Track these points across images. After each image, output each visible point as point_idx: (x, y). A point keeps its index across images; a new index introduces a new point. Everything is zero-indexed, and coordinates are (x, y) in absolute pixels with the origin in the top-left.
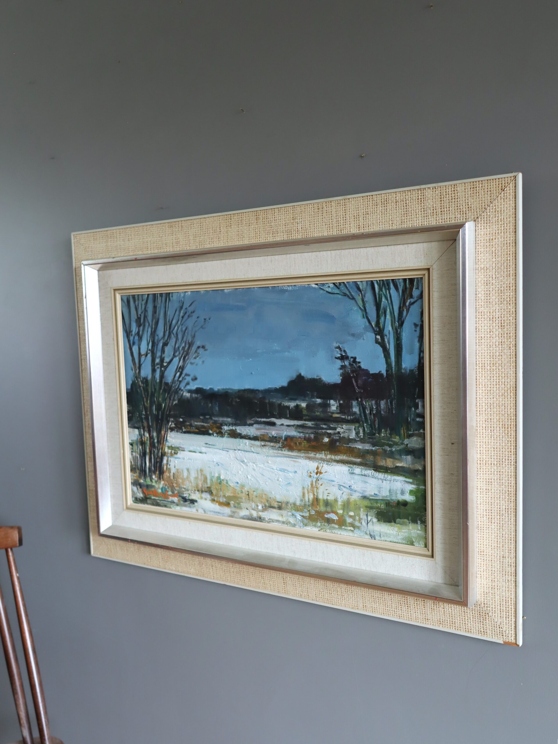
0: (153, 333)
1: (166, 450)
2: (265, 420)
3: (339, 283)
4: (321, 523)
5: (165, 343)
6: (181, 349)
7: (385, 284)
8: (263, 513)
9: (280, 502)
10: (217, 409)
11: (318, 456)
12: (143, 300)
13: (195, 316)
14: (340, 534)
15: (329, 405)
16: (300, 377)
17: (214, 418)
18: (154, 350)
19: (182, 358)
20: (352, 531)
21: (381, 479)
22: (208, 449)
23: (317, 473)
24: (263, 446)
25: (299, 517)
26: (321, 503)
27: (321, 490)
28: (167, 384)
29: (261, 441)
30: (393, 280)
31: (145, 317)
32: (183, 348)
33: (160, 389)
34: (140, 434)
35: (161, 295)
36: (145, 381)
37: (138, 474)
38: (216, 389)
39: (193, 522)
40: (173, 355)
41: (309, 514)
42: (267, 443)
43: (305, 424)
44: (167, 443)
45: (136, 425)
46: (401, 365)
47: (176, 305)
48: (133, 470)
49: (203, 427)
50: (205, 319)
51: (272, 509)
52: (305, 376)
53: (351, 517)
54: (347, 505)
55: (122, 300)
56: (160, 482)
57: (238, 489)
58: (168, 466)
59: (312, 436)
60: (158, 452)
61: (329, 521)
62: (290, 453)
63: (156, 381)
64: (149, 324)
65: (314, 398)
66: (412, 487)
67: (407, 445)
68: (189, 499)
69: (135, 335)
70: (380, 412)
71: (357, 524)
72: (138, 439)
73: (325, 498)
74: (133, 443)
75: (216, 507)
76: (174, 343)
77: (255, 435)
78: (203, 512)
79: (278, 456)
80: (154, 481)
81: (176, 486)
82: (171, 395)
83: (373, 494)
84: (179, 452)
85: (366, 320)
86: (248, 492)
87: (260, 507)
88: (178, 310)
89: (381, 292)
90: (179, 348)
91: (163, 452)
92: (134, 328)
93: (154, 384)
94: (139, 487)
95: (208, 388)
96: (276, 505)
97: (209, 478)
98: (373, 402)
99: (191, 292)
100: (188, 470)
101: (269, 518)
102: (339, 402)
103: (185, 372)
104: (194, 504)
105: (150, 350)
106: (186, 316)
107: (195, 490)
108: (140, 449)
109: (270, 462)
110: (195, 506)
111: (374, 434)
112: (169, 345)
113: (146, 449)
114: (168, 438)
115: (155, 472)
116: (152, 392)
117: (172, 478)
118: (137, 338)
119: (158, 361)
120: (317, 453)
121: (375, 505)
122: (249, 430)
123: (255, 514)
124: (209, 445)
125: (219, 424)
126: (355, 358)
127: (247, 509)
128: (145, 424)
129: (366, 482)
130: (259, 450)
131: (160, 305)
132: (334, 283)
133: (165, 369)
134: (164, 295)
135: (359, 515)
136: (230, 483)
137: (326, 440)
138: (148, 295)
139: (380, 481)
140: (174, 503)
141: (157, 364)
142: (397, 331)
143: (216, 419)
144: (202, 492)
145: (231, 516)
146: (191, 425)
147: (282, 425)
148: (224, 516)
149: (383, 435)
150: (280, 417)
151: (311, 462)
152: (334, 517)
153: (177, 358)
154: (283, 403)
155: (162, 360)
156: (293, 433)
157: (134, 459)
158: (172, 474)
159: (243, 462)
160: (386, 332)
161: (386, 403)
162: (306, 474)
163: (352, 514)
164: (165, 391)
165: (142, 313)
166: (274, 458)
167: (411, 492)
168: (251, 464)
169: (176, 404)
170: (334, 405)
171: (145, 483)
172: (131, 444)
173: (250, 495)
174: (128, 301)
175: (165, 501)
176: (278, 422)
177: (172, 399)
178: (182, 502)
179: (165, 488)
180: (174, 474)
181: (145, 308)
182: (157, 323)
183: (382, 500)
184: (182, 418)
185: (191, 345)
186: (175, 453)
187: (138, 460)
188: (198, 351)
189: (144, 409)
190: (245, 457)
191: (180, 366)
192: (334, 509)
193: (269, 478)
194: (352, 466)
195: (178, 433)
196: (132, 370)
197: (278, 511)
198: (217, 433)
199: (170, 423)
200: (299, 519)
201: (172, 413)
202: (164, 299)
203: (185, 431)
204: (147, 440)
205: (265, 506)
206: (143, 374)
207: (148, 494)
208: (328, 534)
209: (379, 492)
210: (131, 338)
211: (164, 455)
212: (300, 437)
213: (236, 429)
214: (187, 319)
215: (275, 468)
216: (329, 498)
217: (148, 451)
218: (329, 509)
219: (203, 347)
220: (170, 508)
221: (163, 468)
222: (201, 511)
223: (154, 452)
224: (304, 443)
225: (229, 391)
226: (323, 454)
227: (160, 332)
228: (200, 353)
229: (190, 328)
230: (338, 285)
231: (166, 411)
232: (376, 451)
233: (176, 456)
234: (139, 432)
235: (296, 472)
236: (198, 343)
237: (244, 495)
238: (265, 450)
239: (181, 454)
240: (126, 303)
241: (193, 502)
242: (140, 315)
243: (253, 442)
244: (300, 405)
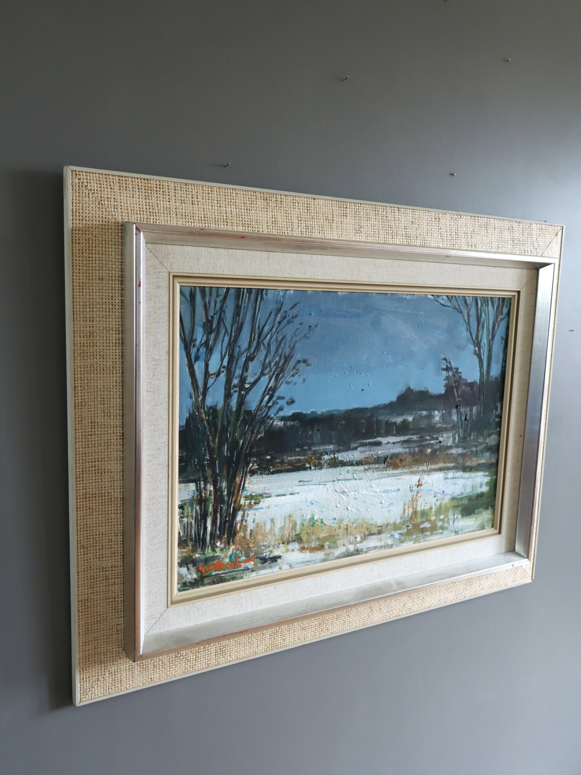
0: (233, 344)
1: (242, 502)
2: (371, 440)
3: (452, 296)
4: (416, 535)
5: (250, 356)
6: (272, 364)
7: (485, 300)
8: (361, 544)
9: (381, 526)
10: (319, 436)
11: (421, 468)
12: (218, 296)
13: (297, 321)
14: (432, 540)
15: (433, 416)
16: (409, 390)
17: (313, 449)
18: (231, 367)
19: (274, 376)
20: (441, 533)
21: (467, 478)
22: (302, 487)
23: (418, 486)
24: (366, 470)
25: (397, 536)
26: (419, 516)
27: (420, 501)
28: (248, 412)
29: (365, 465)
30: (491, 297)
31: (221, 320)
32: (277, 364)
33: (237, 419)
34: (199, 490)
35: (250, 291)
36: (213, 411)
37: (191, 547)
38: (319, 412)
39: (279, 585)
40: (261, 373)
41: (407, 529)
42: (371, 466)
43: (411, 438)
44: (245, 493)
45: (192, 478)
46: (490, 373)
47: (272, 306)
48: (182, 543)
49: (299, 461)
50: (310, 327)
51: (371, 537)
52: (414, 389)
53: (441, 520)
54: (440, 510)
55: (181, 292)
56: (229, 548)
57: (335, 526)
58: (244, 523)
59: (417, 449)
60: (229, 506)
61: (423, 531)
62: (395, 472)
63: (231, 410)
64: (226, 331)
65: (420, 411)
66: (487, 479)
67: (488, 443)
68: (269, 558)
69: (202, 345)
70: (472, 417)
71: (446, 525)
72: (193, 497)
73: (422, 509)
74: (185, 504)
75: (307, 556)
76: (263, 357)
77: (359, 460)
78: (289, 568)
79: (382, 478)
80: (218, 550)
81: (253, 547)
82: (255, 427)
83: (460, 493)
84: (262, 500)
85: (469, 333)
86: (347, 525)
87: (359, 539)
88: (274, 313)
89: (482, 308)
90: (270, 363)
91: (237, 506)
92: (200, 335)
93: (227, 414)
94: (191, 566)
95: (310, 412)
96: (375, 530)
97: (299, 522)
98: (468, 409)
99: (294, 290)
100: (272, 521)
101: (367, 547)
102: (442, 412)
103: (277, 394)
104: (276, 561)
105: (224, 367)
106: (285, 321)
107: (279, 544)
108: (196, 511)
109: (373, 486)
110: (277, 565)
111: (466, 438)
112: (255, 359)
113: (208, 507)
114: (246, 485)
115: (220, 538)
116: (223, 426)
117: (248, 537)
118: (203, 350)
119: (235, 381)
120: (419, 466)
121: (461, 503)
122: (353, 455)
123: (352, 548)
124: (304, 482)
125: (318, 454)
126: (457, 369)
127: (344, 545)
128: (209, 472)
129: (456, 484)
130: (363, 474)
131: (246, 305)
132: (447, 296)
133: (247, 393)
134: (253, 291)
135: (447, 516)
136: (325, 522)
137: (429, 451)
138: (228, 289)
139: (466, 480)
140: (248, 569)
141: (235, 386)
142: (490, 343)
143: (317, 448)
144: (289, 542)
145: (325, 560)
146: (282, 462)
147: (389, 443)
148: (317, 563)
149: (472, 437)
150: (387, 434)
151: (414, 476)
152: (427, 525)
153: (267, 377)
154: (390, 419)
155: (243, 380)
156: (398, 449)
157: (184, 528)
158: (248, 532)
159: (343, 492)
160: (482, 344)
161: (477, 409)
162: (409, 490)
163: (442, 517)
164: (245, 422)
165: (215, 314)
166: (378, 481)
167: (487, 484)
168: (352, 493)
169: (261, 437)
170: (437, 416)
171: (203, 557)
172: (181, 507)
173: (349, 528)
174: (192, 296)
175: (234, 571)
176: (384, 440)
177: (255, 432)
178: (260, 565)
179: (236, 553)
180: (251, 531)
181: (221, 307)
182: (240, 329)
183: (466, 497)
184: (269, 455)
185: (287, 359)
186: (255, 503)
187: (191, 528)
188: (297, 367)
189: (207, 452)
190: (346, 487)
191: (271, 387)
192: (429, 518)
193: (371, 504)
194: (446, 471)
195: (263, 475)
196: (191, 397)
197: (377, 536)
198: (315, 466)
199: (251, 465)
200: (397, 538)
201: (255, 450)
202: (253, 296)
203: (273, 471)
204: (210, 495)
205: (365, 535)
206: (209, 401)
207: (206, 571)
208: (422, 544)
209: (465, 490)
210: (193, 351)
211: (239, 510)
212: (405, 453)
213: (338, 457)
214: (286, 326)
215: (378, 491)
216: (426, 508)
217: (210, 509)
218: (424, 519)
219: (305, 361)
220: (242, 578)
221: (236, 527)
222: (285, 567)
223: (221, 509)
224: (409, 458)
225: (335, 413)
226: (425, 466)
227: (244, 342)
228: (301, 369)
229: (289, 338)
230: (450, 298)
231: (245, 449)
232: (466, 453)
233: (256, 506)
234: (197, 486)
235: (399, 490)
236: (298, 356)
237: (342, 530)
238: (369, 474)
239: (264, 503)
240: (188, 298)
241: (274, 559)
242: (212, 317)
243: (356, 468)
244: (407, 420)
